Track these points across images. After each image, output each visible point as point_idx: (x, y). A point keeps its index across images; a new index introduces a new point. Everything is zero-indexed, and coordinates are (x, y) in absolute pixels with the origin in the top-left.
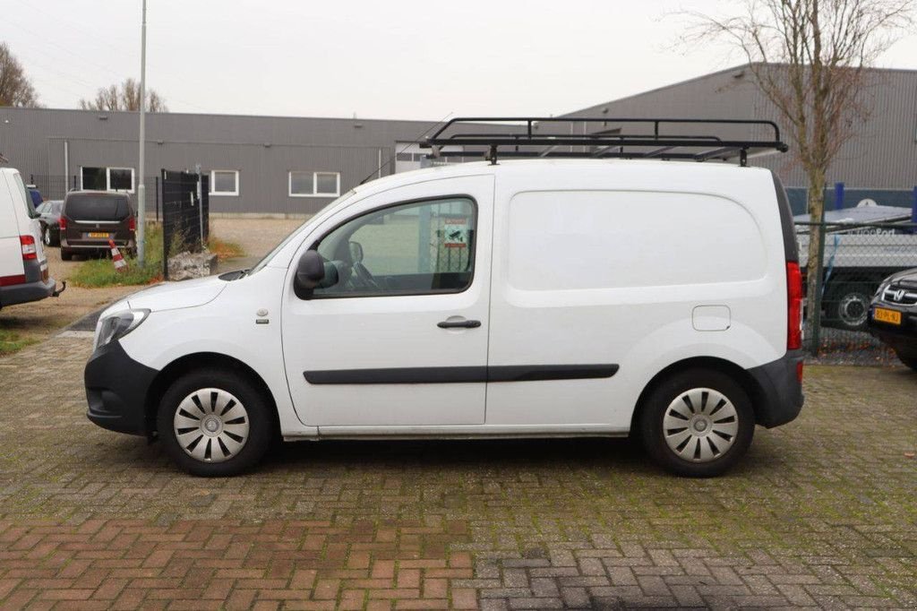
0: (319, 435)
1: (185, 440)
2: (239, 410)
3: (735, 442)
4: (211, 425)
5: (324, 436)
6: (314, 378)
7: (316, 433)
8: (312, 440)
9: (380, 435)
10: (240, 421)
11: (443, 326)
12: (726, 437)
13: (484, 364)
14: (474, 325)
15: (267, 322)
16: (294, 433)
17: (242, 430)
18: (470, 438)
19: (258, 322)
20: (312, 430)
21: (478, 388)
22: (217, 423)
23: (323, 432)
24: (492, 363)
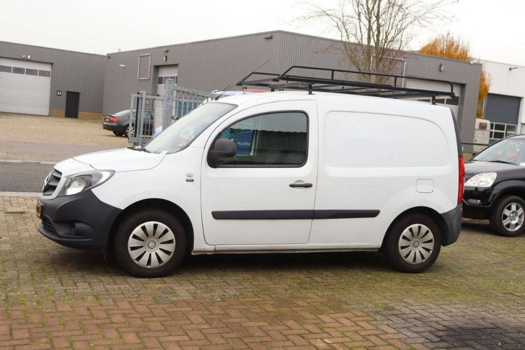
0: (215, 251)
1: (134, 255)
2: (170, 235)
3: (432, 253)
4: (151, 245)
5: (218, 251)
6: (218, 215)
7: (213, 249)
8: (208, 254)
9: (249, 251)
10: (170, 242)
11: (292, 186)
12: (428, 250)
13: (312, 209)
14: (308, 186)
15: (193, 181)
16: (200, 250)
17: (171, 248)
18: (298, 252)
19: (187, 181)
20: (211, 248)
21: (307, 222)
22: (155, 243)
23: (217, 249)
24: (316, 208)
